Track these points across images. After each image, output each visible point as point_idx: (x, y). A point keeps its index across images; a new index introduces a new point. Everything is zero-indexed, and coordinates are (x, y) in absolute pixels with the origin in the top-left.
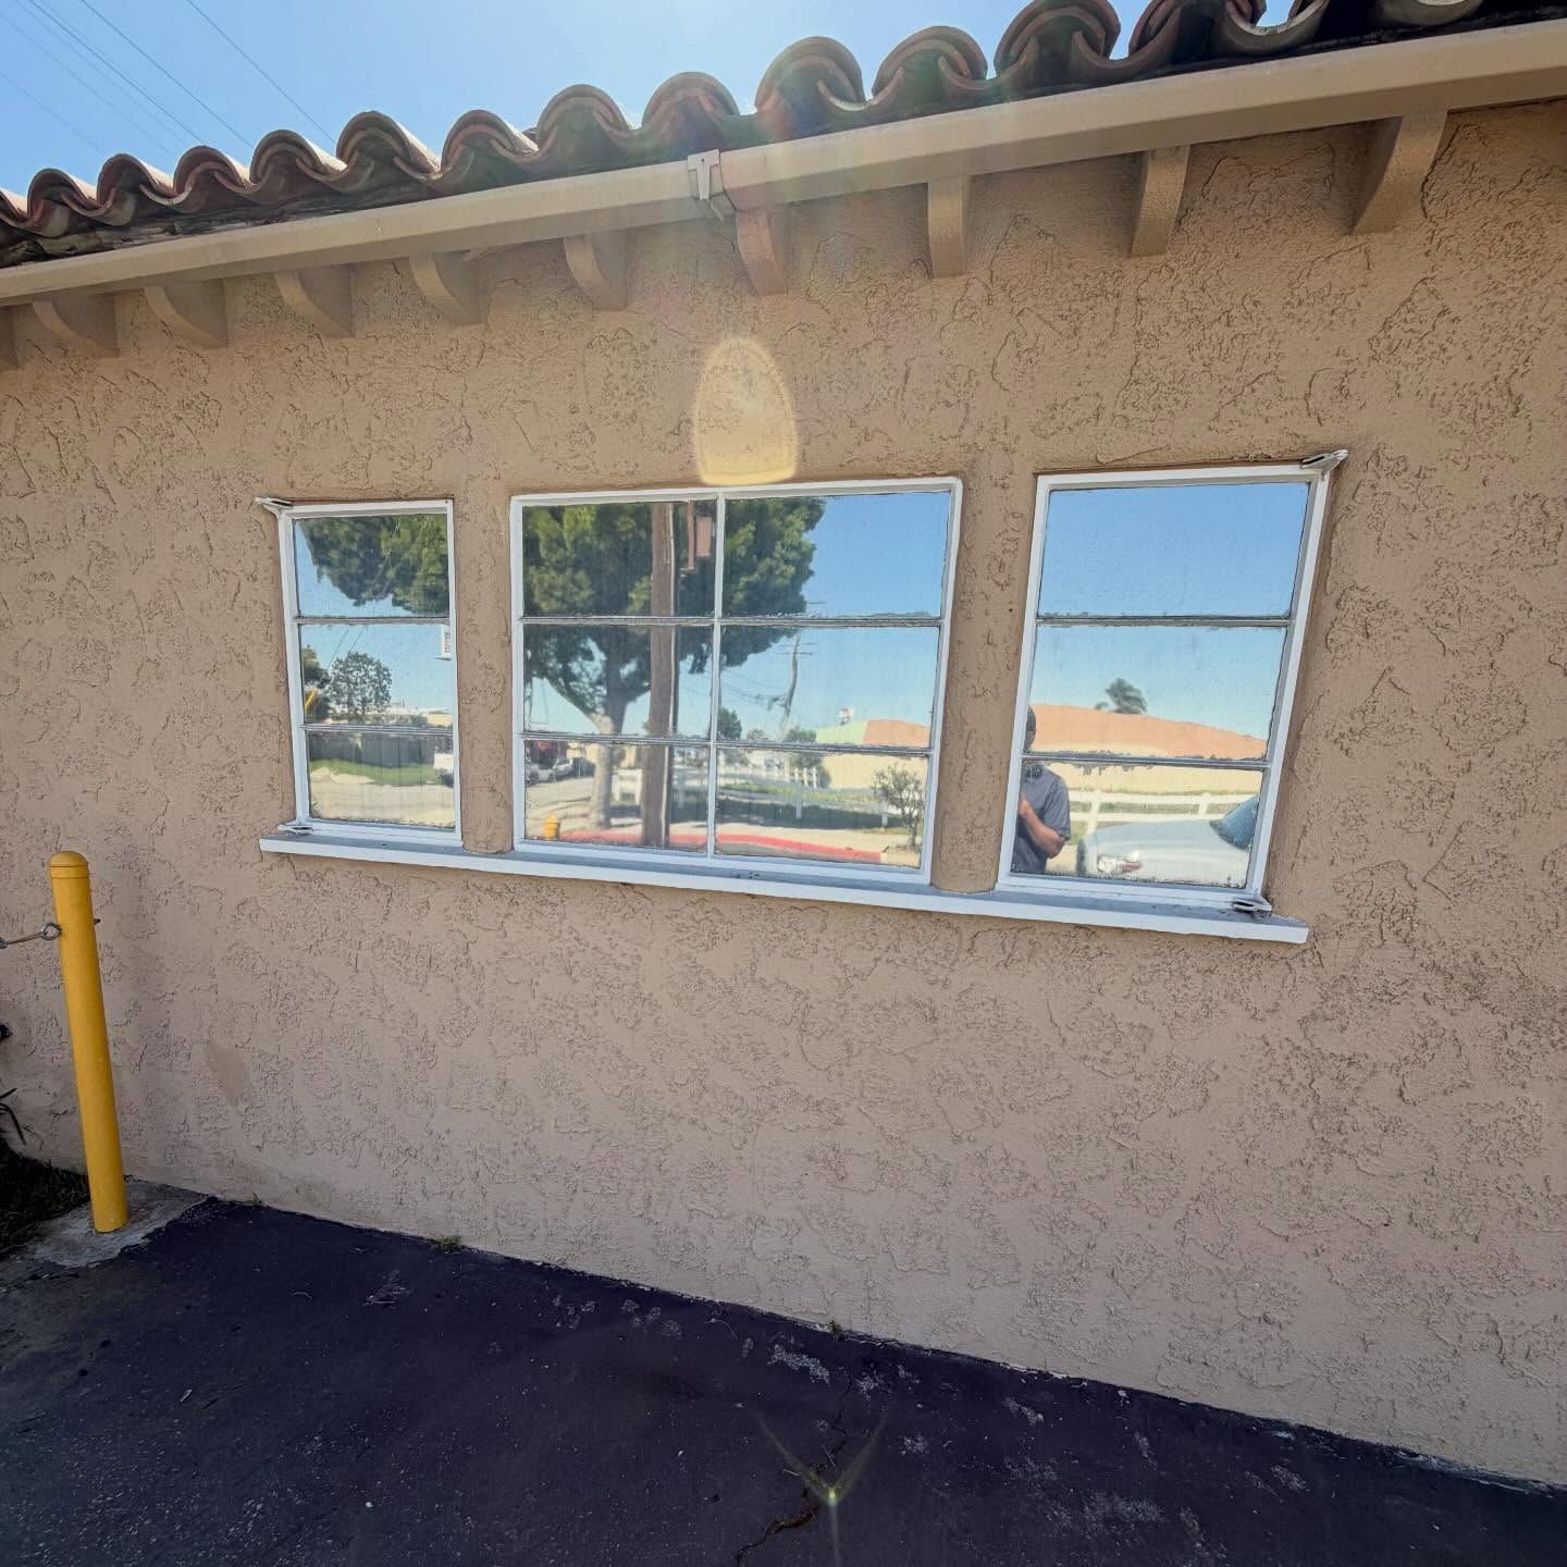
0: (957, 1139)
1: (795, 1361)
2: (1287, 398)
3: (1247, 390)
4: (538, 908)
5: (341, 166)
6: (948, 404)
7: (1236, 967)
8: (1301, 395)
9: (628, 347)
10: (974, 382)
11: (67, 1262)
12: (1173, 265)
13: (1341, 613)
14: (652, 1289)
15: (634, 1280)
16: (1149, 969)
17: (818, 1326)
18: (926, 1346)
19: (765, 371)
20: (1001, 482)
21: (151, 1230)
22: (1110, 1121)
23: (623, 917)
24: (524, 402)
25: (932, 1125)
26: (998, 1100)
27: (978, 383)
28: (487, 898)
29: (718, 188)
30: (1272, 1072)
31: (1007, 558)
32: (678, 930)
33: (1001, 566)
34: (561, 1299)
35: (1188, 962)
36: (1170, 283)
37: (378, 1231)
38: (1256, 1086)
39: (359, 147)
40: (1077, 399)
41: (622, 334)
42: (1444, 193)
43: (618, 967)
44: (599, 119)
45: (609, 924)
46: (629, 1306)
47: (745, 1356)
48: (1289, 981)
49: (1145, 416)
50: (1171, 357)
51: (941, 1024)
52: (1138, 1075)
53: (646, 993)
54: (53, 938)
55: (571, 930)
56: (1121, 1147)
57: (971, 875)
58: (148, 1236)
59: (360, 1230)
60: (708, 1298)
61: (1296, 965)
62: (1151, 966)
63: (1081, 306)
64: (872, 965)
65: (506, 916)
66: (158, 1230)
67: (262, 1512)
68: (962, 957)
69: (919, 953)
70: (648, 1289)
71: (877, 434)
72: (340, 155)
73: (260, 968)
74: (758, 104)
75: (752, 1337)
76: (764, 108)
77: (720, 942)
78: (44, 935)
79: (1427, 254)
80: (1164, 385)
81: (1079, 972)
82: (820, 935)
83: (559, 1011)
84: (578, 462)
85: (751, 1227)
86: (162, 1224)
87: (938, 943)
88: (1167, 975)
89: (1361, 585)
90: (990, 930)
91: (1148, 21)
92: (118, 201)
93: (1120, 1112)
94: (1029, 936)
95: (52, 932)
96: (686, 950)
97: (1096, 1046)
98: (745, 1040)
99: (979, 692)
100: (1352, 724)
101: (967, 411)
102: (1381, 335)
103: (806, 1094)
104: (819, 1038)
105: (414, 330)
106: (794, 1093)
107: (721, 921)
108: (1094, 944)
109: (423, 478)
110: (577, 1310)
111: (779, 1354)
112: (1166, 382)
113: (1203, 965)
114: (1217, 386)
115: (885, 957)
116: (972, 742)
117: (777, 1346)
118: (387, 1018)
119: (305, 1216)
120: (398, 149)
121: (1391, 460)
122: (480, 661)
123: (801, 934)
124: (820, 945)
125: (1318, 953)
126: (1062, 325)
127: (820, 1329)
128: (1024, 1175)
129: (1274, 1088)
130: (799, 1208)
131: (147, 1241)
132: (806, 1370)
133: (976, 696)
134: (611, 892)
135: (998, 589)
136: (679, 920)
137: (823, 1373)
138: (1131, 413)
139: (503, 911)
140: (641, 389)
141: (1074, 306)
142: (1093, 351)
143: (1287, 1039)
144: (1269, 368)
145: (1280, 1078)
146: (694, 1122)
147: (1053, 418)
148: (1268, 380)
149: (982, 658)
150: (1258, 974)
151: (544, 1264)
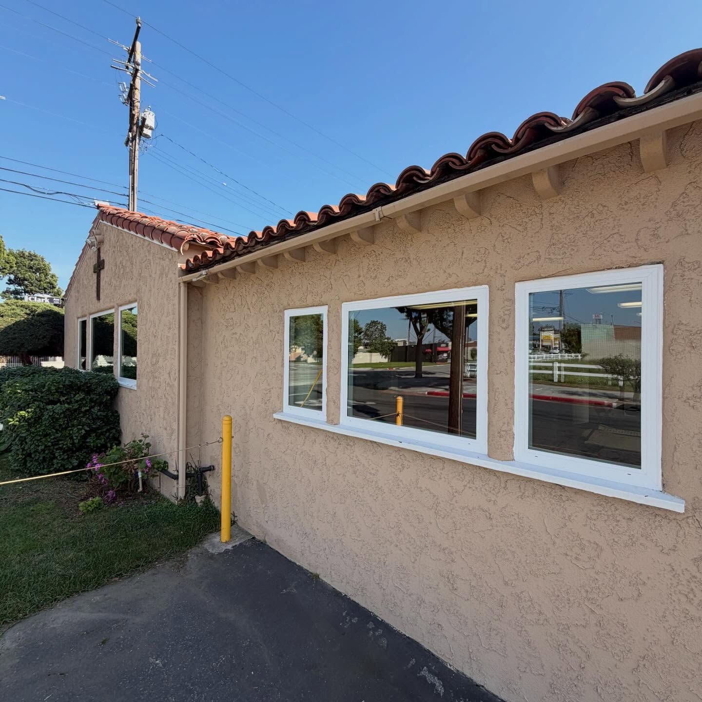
0: (506, 584)
1: (431, 679)
2: (626, 242)
3: (605, 242)
4: (346, 446)
5: (294, 225)
6: (478, 261)
7: (646, 520)
8: (634, 240)
9: (374, 255)
10: (487, 253)
11: (210, 550)
12: (563, 199)
13: (675, 337)
14: (382, 620)
15: (376, 614)
16: (595, 512)
17: (448, 664)
18: (500, 697)
19: (415, 258)
20: (500, 288)
21: (234, 545)
22: (584, 595)
23: (373, 454)
24: (346, 276)
25: (494, 572)
26: (524, 567)
27: (489, 253)
28: (332, 441)
29: (382, 216)
30: (680, 587)
31: (506, 317)
32: (391, 462)
33: (504, 321)
34: (346, 613)
35: (617, 512)
36: (563, 206)
37: (296, 564)
38: (671, 594)
39: (299, 220)
40: (529, 254)
41: (373, 252)
42: (693, 147)
43: (371, 473)
44: (354, 201)
45: (368, 456)
46: (371, 625)
47: (409, 667)
48: (681, 533)
49: (559, 257)
50: (567, 233)
51: (494, 522)
52: (597, 571)
53: (380, 487)
54: (221, 442)
55: (357, 457)
56: (593, 612)
57: (501, 452)
58: (233, 547)
59: (290, 562)
60: (404, 633)
61: (683, 524)
62: (597, 510)
63: (527, 220)
64: (463, 488)
65: (337, 448)
66: (236, 546)
67: (224, 661)
68: (502, 490)
69: (482, 485)
70: (380, 620)
71: (453, 275)
72: (295, 223)
73: (272, 457)
74: (397, 187)
75: (415, 658)
76: (398, 188)
77: (405, 468)
78: (218, 441)
79: (690, 172)
80: (566, 244)
81: (558, 507)
82: (442, 471)
83: (353, 489)
84: (360, 293)
85: (419, 602)
86: (237, 543)
87: (490, 483)
88: (606, 518)
89: (684, 322)
90: (513, 479)
91: (517, 135)
92: (251, 241)
93: (589, 590)
94: (532, 485)
95: (221, 440)
96: (393, 470)
97: (571, 549)
98: (415, 513)
99: (499, 372)
100: (694, 392)
101: (486, 263)
102: (672, 210)
103: (439, 544)
104: (443, 518)
105: (319, 258)
106: (434, 542)
107: (406, 460)
108: (565, 494)
109: (320, 301)
110: (350, 620)
111: (425, 672)
112: (567, 242)
113: (627, 515)
114: (591, 242)
115: (468, 485)
116: (497, 394)
117: (425, 668)
118: (303, 480)
119: (277, 552)
120: (307, 219)
121: (689, 263)
122: (332, 358)
123: (435, 469)
124: (442, 476)
125: (697, 519)
126: (519, 228)
127: (449, 667)
128: (540, 613)
129: (683, 599)
130: (438, 599)
131: (232, 549)
132: (435, 685)
133: (497, 374)
134: (369, 444)
135: (503, 330)
136: (391, 458)
137: (441, 690)
138: (552, 256)
139: (336, 446)
140: (378, 268)
141: (524, 220)
142: (534, 235)
143: (686, 569)
144: (616, 231)
145: (686, 593)
146: (397, 546)
147: (519, 262)
148: (615, 236)
149: (498, 358)
150: (661, 526)
151: (345, 595)
